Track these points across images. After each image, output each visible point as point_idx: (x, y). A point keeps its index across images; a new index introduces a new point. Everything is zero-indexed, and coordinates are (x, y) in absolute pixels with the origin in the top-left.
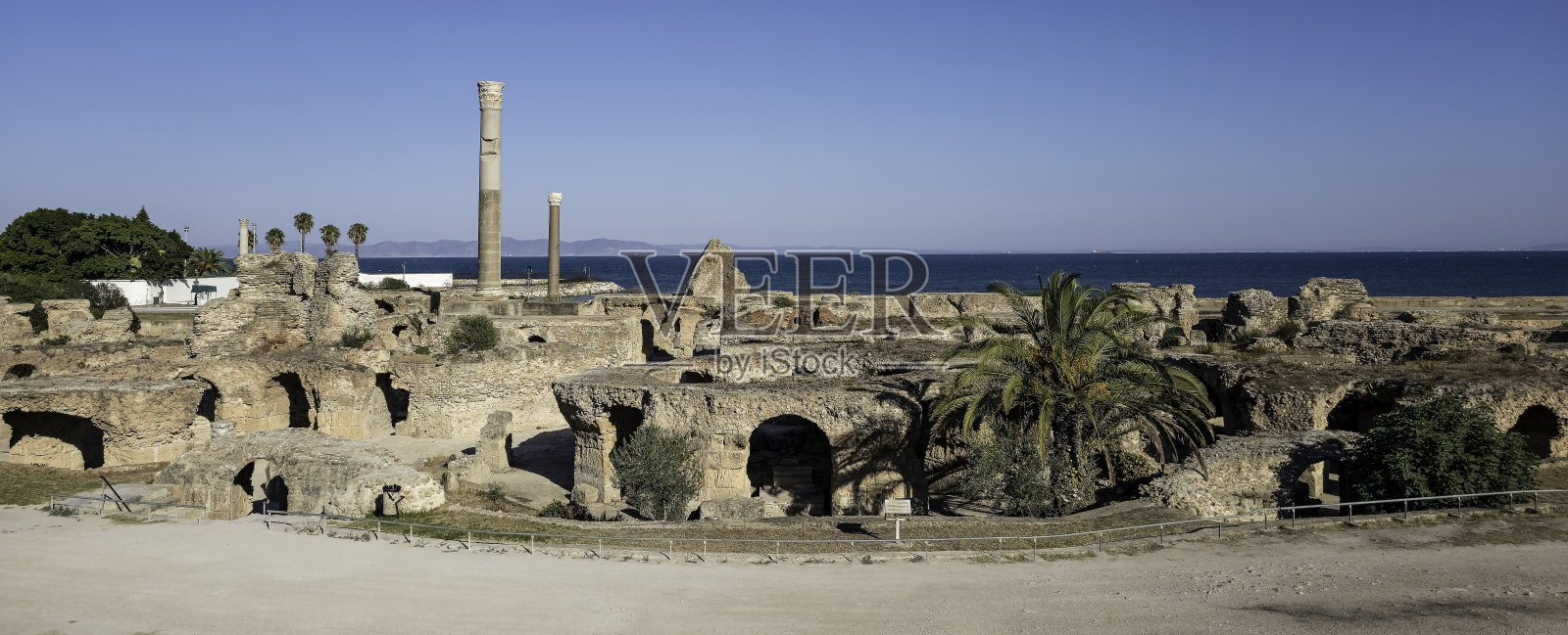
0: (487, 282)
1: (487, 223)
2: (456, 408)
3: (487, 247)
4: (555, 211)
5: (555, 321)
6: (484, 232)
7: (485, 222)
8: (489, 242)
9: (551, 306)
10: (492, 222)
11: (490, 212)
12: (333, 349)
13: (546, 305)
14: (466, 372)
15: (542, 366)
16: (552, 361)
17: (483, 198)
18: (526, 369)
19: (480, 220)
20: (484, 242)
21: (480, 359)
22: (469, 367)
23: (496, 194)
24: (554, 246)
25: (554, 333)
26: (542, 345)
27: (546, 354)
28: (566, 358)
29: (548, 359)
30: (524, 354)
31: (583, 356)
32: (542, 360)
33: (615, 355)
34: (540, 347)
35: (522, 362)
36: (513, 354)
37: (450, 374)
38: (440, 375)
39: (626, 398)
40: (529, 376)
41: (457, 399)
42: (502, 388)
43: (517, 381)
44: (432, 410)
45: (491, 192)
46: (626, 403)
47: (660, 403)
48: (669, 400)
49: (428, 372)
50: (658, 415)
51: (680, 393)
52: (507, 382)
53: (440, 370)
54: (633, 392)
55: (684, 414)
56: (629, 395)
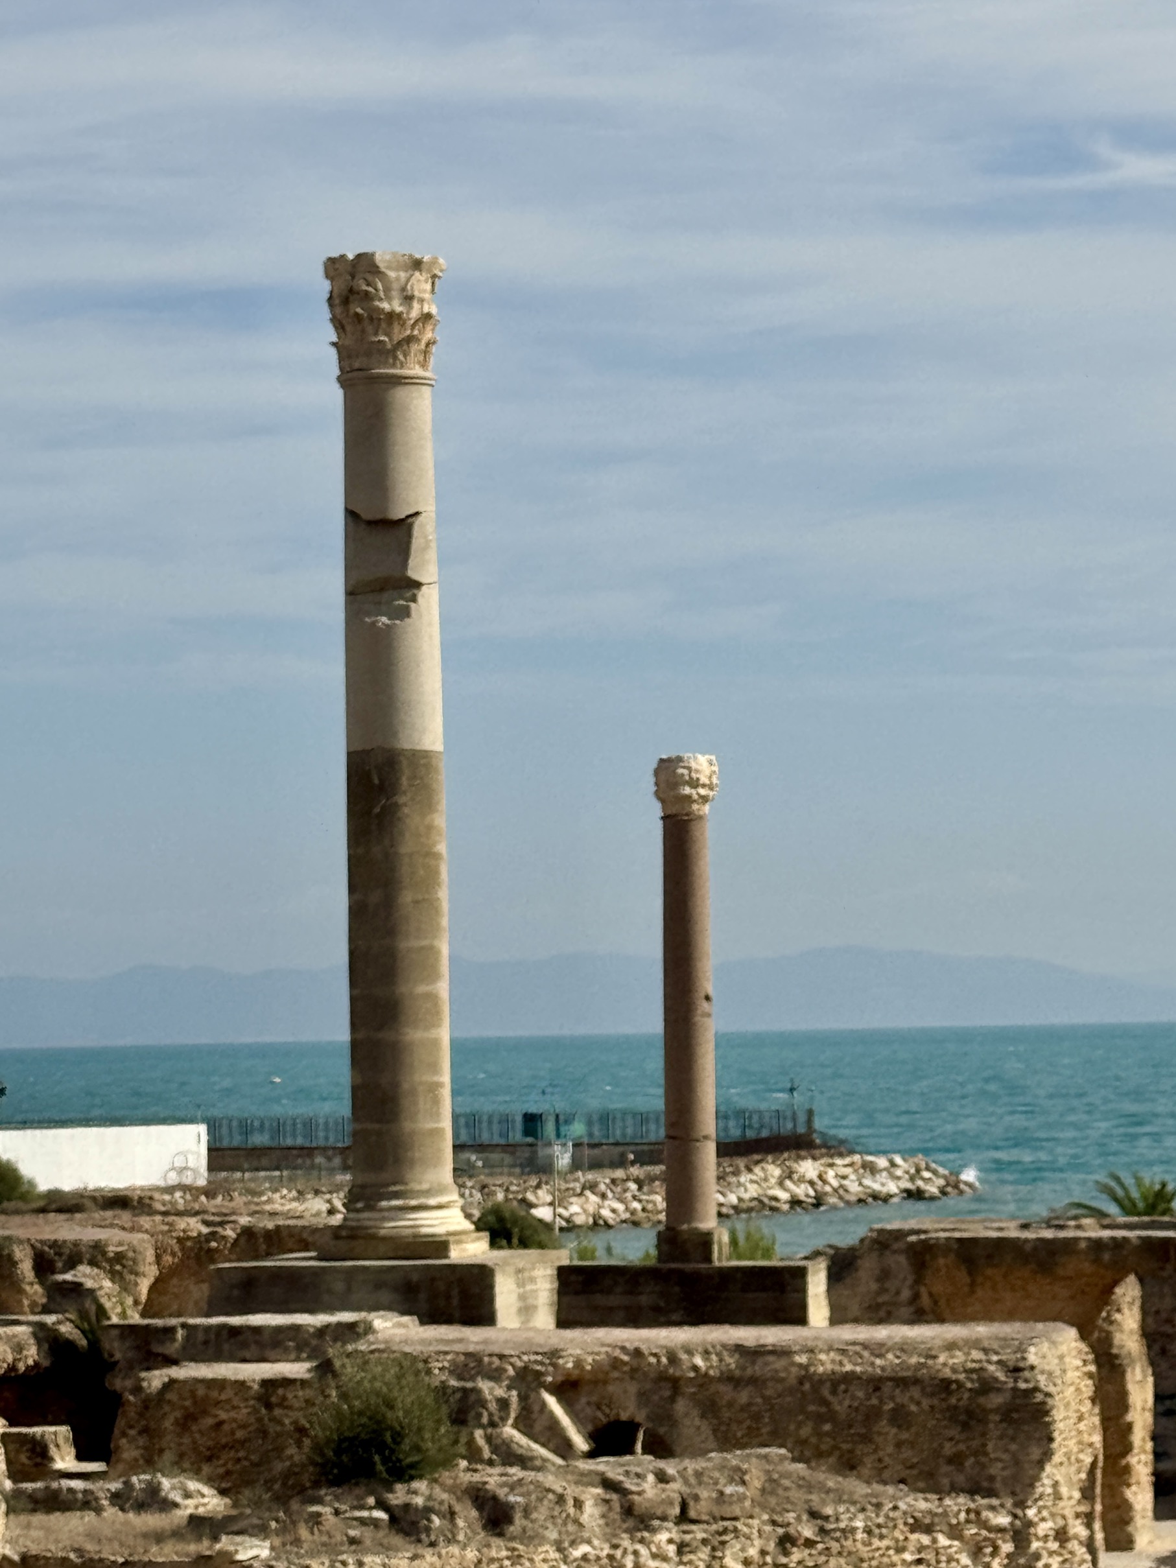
0: (392, 1175)
3: (385, 1015)
5: (708, 1353)
6: (373, 944)
11: (397, 848)
13: (661, 1277)
20: (375, 988)
26: (670, 1467)
27: (692, 1514)
28: (781, 1531)
29: (699, 1533)
30: (591, 1513)
31: (859, 1524)
32: (670, 1541)
33: (1003, 1520)
34: (662, 1478)
35: (584, 1549)
36: (540, 1515)
45: (397, 757)
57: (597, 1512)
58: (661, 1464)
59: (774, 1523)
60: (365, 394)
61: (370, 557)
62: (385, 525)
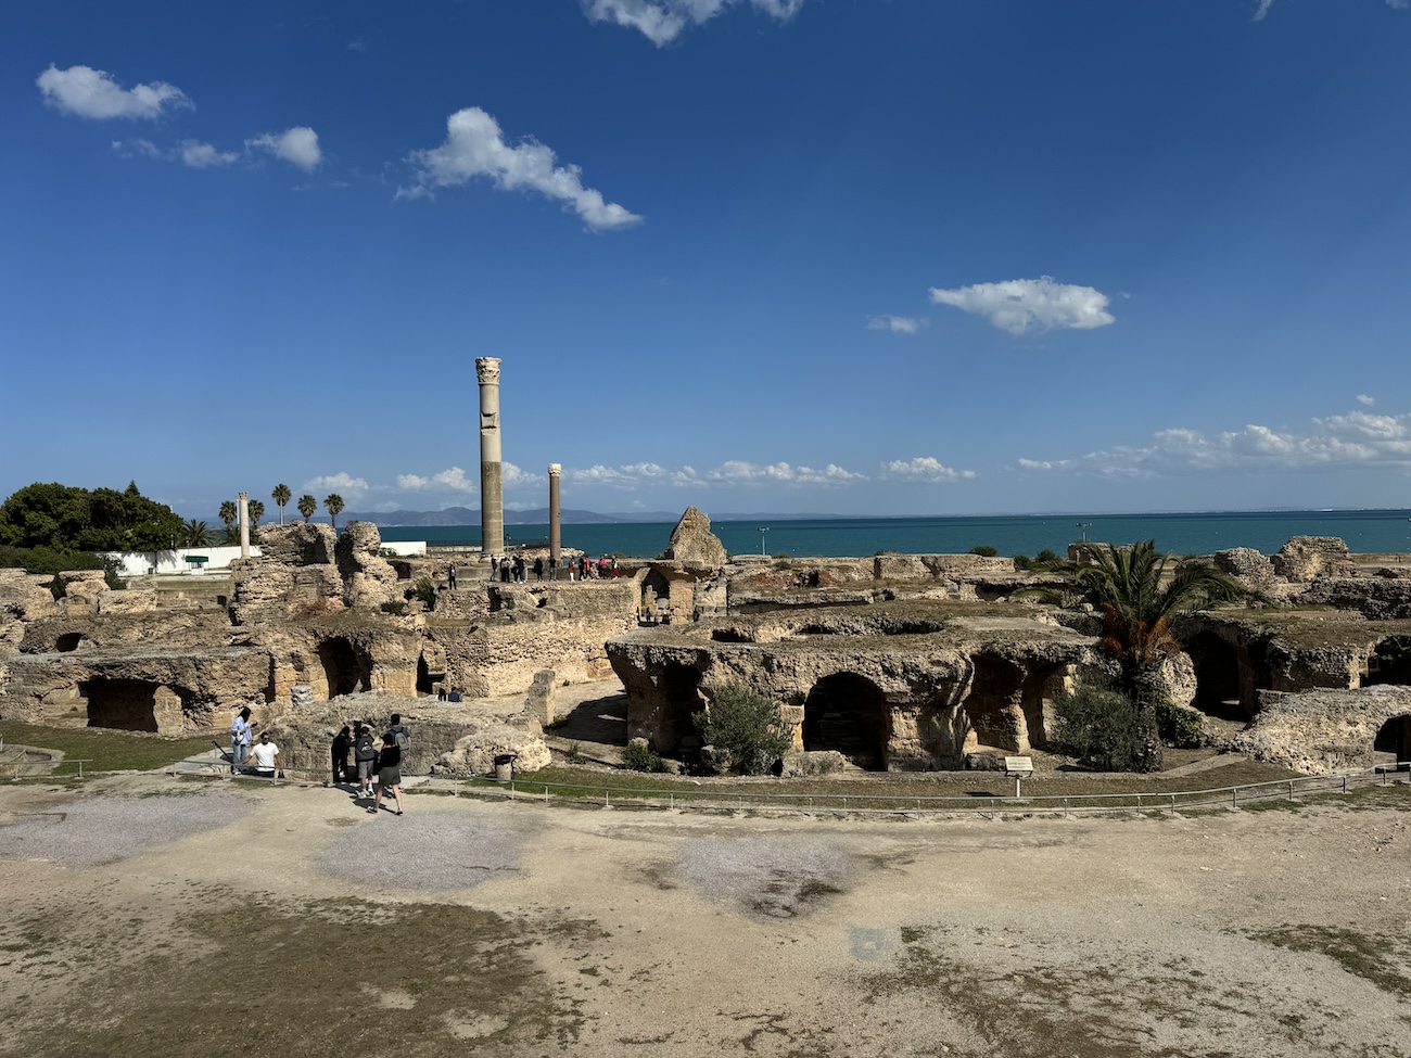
1: (490, 493)
2: (490, 669)
3: (490, 516)
4: (555, 481)
6: (488, 502)
7: (487, 492)
8: (492, 511)
10: (493, 492)
11: (492, 483)
12: (374, 614)
14: (499, 633)
16: (576, 623)
17: (485, 469)
18: (554, 631)
19: (482, 491)
20: (486, 511)
22: (502, 629)
23: (497, 466)
24: (556, 514)
25: (563, 596)
37: (485, 636)
38: (475, 637)
39: (682, 657)
40: (557, 636)
41: (492, 659)
42: (532, 649)
43: (546, 642)
44: (469, 670)
45: (492, 463)
46: (682, 662)
47: (718, 662)
48: (728, 659)
49: (463, 634)
50: (716, 673)
51: (738, 652)
52: (537, 643)
53: (476, 633)
54: (689, 651)
55: (742, 672)
56: (685, 654)
60: (485, 387)
61: (486, 422)
62: (489, 415)
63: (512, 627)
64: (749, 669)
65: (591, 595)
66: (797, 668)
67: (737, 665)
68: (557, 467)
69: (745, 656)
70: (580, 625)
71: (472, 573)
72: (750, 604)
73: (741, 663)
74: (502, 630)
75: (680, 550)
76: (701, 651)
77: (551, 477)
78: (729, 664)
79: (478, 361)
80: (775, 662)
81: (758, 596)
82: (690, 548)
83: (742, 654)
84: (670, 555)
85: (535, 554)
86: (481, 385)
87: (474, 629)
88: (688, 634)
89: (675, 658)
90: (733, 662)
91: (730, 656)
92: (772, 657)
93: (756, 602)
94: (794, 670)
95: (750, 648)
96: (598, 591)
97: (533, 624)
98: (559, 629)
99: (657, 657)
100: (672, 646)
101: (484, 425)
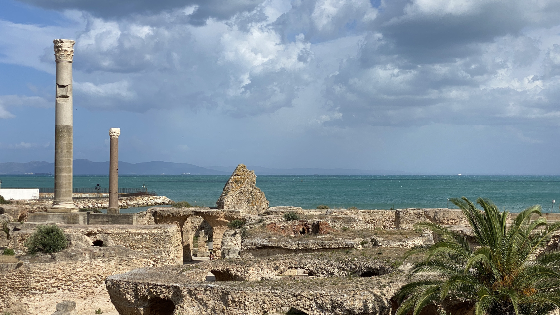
0: (61, 198)
1: (62, 151)
2: (32, 299)
3: (61, 170)
4: (115, 142)
5: (114, 229)
6: (59, 159)
7: (60, 151)
8: (64, 167)
9: (112, 216)
10: (65, 151)
11: (64, 142)
13: (108, 216)
14: (41, 269)
15: (101, 265)
16: (109, 261)
17: (58, 131)
18: (89, 268)
19: (56, 149)
20: (59, 166)
21: (53, 258)
23: (70, 128)
25: (114, 239)
26: (102, 248)
27: (105, 256)
28: (121, 259)
29: (106, 259)
30: (87, 255)
31: (134, 257)
32: (101, 261)
33: (159, 257)
34: (100, 250)
35: (86, 262)
36: (78, 256)
37: (29, 270)
38: (21, 272)
39: (162, 292)
40: (91, 273)
41: (33, 291)
42: (69, 283)
43: (82, 277)
44: (15, 299)
45: (64, 127)
46: (161, 296)
47: (187, 297)
48: (195, 294)
49: (11, 269)
50: (185, 306)
51: (203, 289)
52: (74, 278)
53: (21, 268)
54: (167, 287)
55: (206, 305)
56: (164, 290)
57: (88, 255)
58: (100, 247)
59: (119, 257)
60: (60, 64)
61: (61, 92)
62: (63, 87)
63: (52, 264)
64: (211, 303)
65: (136, 238)
66: (247, 303)
67: (202, 299)
68: (116, 131)
69: (208, 292)
70: (112, 263)
71: (45, 217)
72: (258, 248)
73: (205, 298)
74: (43, 267)
75: (229, 201)
76: (176, 287)
77: (111, 139)
78: (196, 298)
79: (55, 42)
80: (230, 297)
81: (266, 242)
82: (239, 200)
83: (206, 290)
84: (220, 205)
85: (132, 200)
86: (57, 62)
87: (20, 265)
88: (184, 273)
89: (156, 292)
90: (199, 297)
91: (196, 292)
92: (228, 293)
93: (264, 247)
94: (245, 305)
95: (212, 286)
96: (142, 234)
97: (70, 262)
98: (93, 266)
99: (143, 291)
100: (155, 283)
101: (58, 95)
